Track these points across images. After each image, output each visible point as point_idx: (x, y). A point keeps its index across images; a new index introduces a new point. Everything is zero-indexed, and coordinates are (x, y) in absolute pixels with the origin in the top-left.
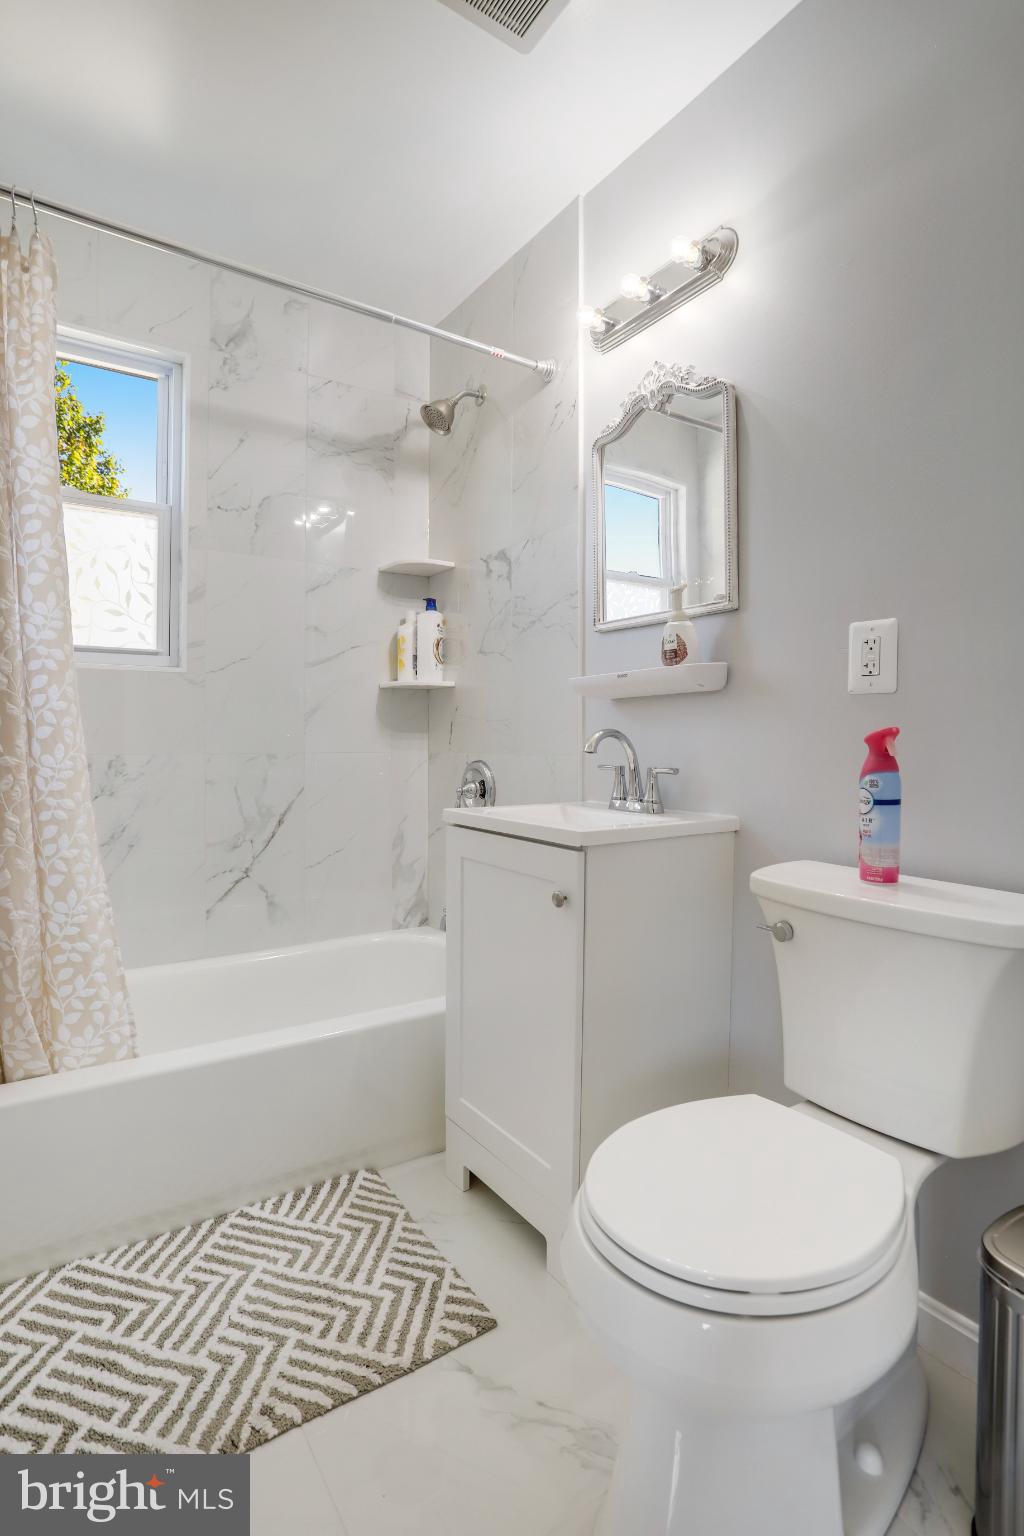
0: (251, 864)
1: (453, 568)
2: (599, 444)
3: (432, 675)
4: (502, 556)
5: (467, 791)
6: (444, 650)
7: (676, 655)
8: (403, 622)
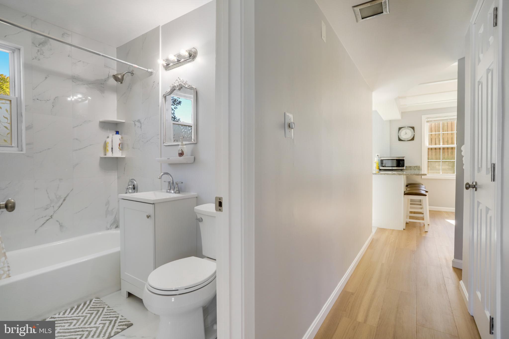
0: (53, 214)
1: (124, 122)
2: (164, 95)
3: (118, 154)
4: (139, 121)
5: (129, 188)
6: (121, 146)
7: (181, 154)
8: (108, 137)
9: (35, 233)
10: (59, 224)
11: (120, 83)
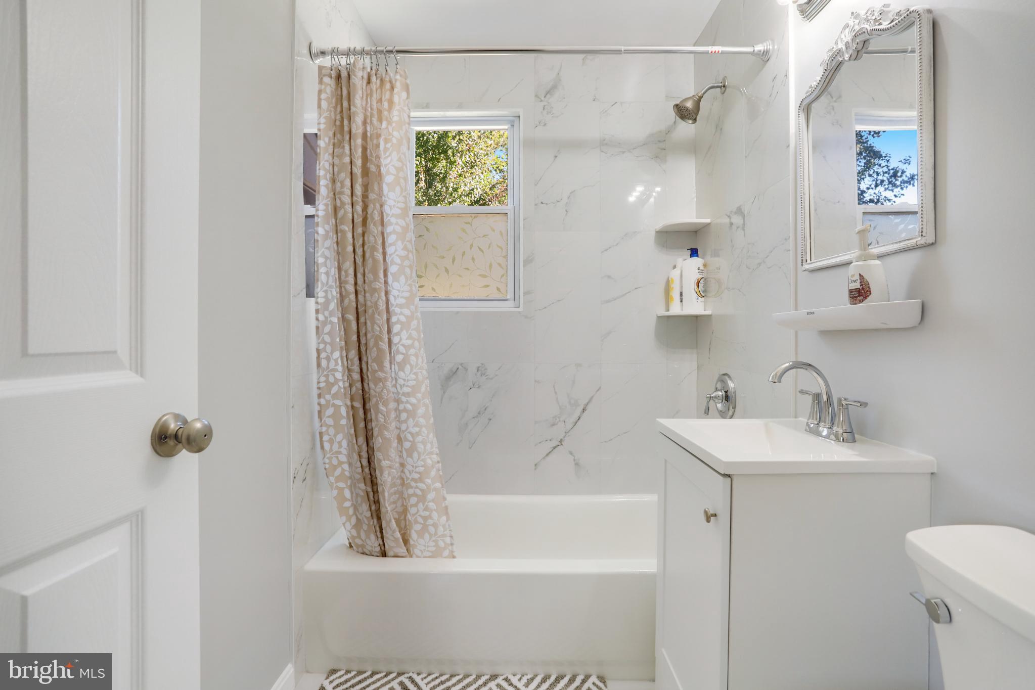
0: (564, 437)
1: (709, 224)
2: (805, 103)
3: (695, 307)
4: (739, 211)
5: (715, 397)
6: (703, 287)
7: (860, 293)
8: (675, 267)
9: (535, 469)
10: (574, 460)
11: (690, 122)
